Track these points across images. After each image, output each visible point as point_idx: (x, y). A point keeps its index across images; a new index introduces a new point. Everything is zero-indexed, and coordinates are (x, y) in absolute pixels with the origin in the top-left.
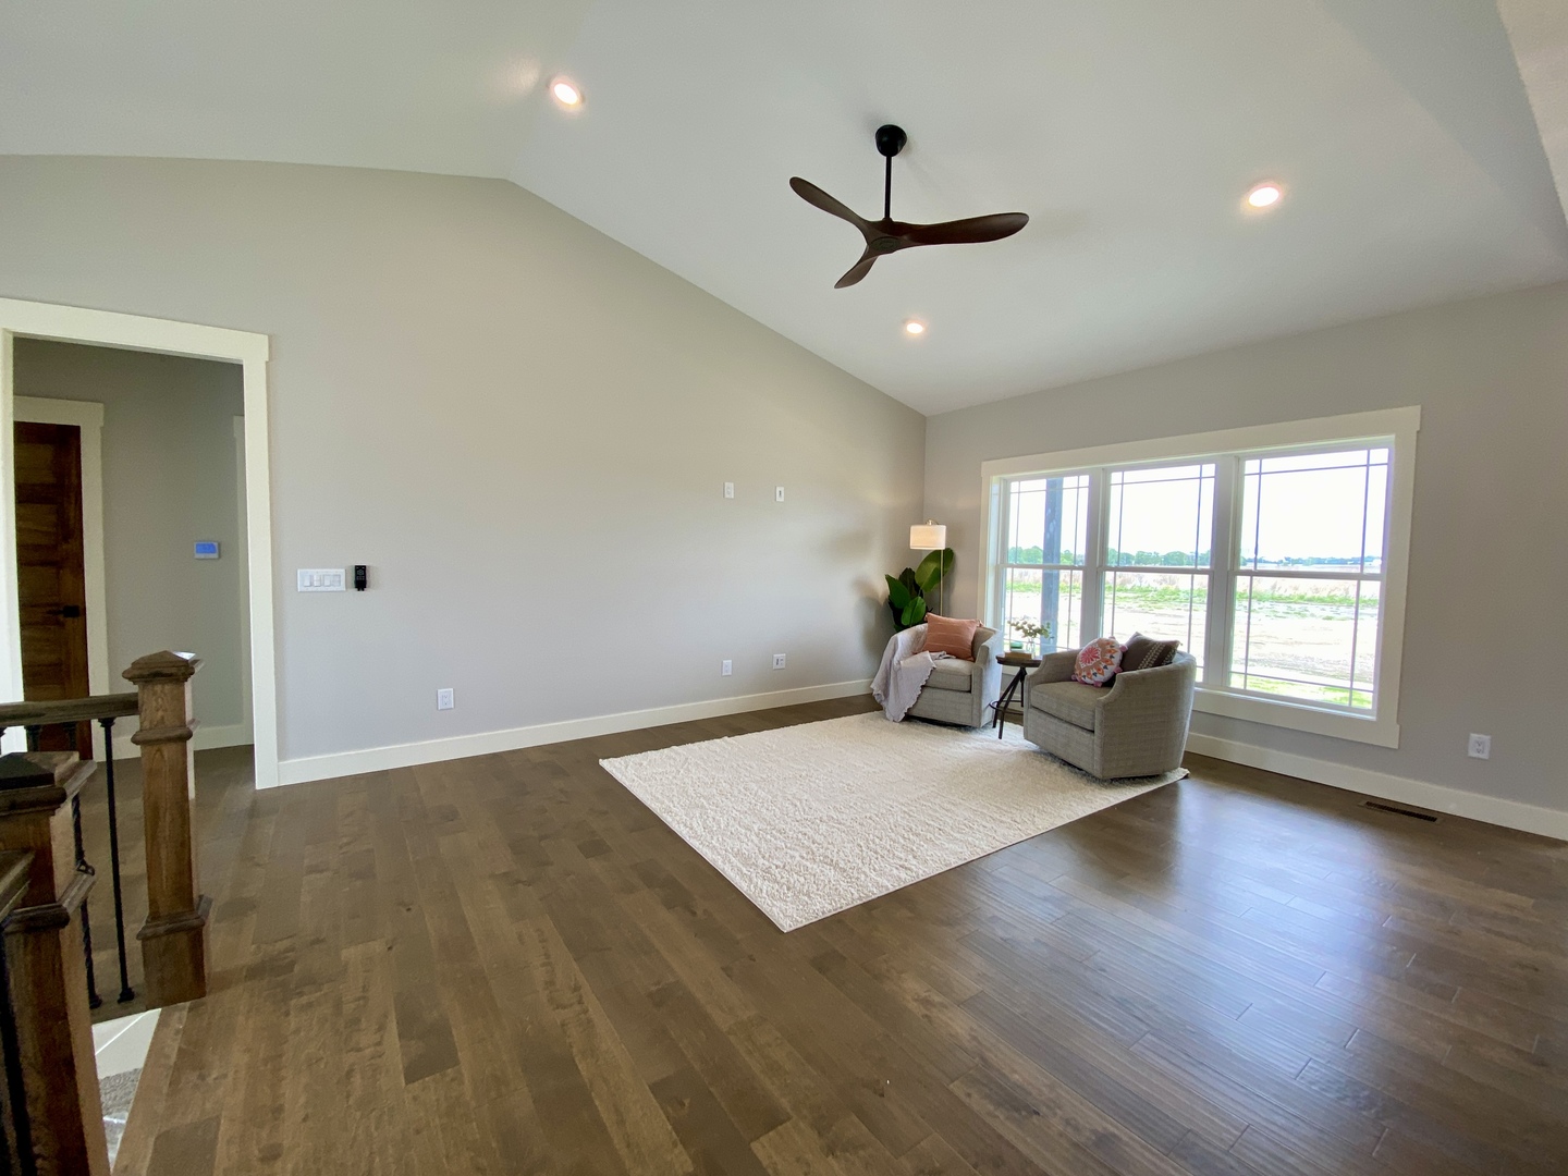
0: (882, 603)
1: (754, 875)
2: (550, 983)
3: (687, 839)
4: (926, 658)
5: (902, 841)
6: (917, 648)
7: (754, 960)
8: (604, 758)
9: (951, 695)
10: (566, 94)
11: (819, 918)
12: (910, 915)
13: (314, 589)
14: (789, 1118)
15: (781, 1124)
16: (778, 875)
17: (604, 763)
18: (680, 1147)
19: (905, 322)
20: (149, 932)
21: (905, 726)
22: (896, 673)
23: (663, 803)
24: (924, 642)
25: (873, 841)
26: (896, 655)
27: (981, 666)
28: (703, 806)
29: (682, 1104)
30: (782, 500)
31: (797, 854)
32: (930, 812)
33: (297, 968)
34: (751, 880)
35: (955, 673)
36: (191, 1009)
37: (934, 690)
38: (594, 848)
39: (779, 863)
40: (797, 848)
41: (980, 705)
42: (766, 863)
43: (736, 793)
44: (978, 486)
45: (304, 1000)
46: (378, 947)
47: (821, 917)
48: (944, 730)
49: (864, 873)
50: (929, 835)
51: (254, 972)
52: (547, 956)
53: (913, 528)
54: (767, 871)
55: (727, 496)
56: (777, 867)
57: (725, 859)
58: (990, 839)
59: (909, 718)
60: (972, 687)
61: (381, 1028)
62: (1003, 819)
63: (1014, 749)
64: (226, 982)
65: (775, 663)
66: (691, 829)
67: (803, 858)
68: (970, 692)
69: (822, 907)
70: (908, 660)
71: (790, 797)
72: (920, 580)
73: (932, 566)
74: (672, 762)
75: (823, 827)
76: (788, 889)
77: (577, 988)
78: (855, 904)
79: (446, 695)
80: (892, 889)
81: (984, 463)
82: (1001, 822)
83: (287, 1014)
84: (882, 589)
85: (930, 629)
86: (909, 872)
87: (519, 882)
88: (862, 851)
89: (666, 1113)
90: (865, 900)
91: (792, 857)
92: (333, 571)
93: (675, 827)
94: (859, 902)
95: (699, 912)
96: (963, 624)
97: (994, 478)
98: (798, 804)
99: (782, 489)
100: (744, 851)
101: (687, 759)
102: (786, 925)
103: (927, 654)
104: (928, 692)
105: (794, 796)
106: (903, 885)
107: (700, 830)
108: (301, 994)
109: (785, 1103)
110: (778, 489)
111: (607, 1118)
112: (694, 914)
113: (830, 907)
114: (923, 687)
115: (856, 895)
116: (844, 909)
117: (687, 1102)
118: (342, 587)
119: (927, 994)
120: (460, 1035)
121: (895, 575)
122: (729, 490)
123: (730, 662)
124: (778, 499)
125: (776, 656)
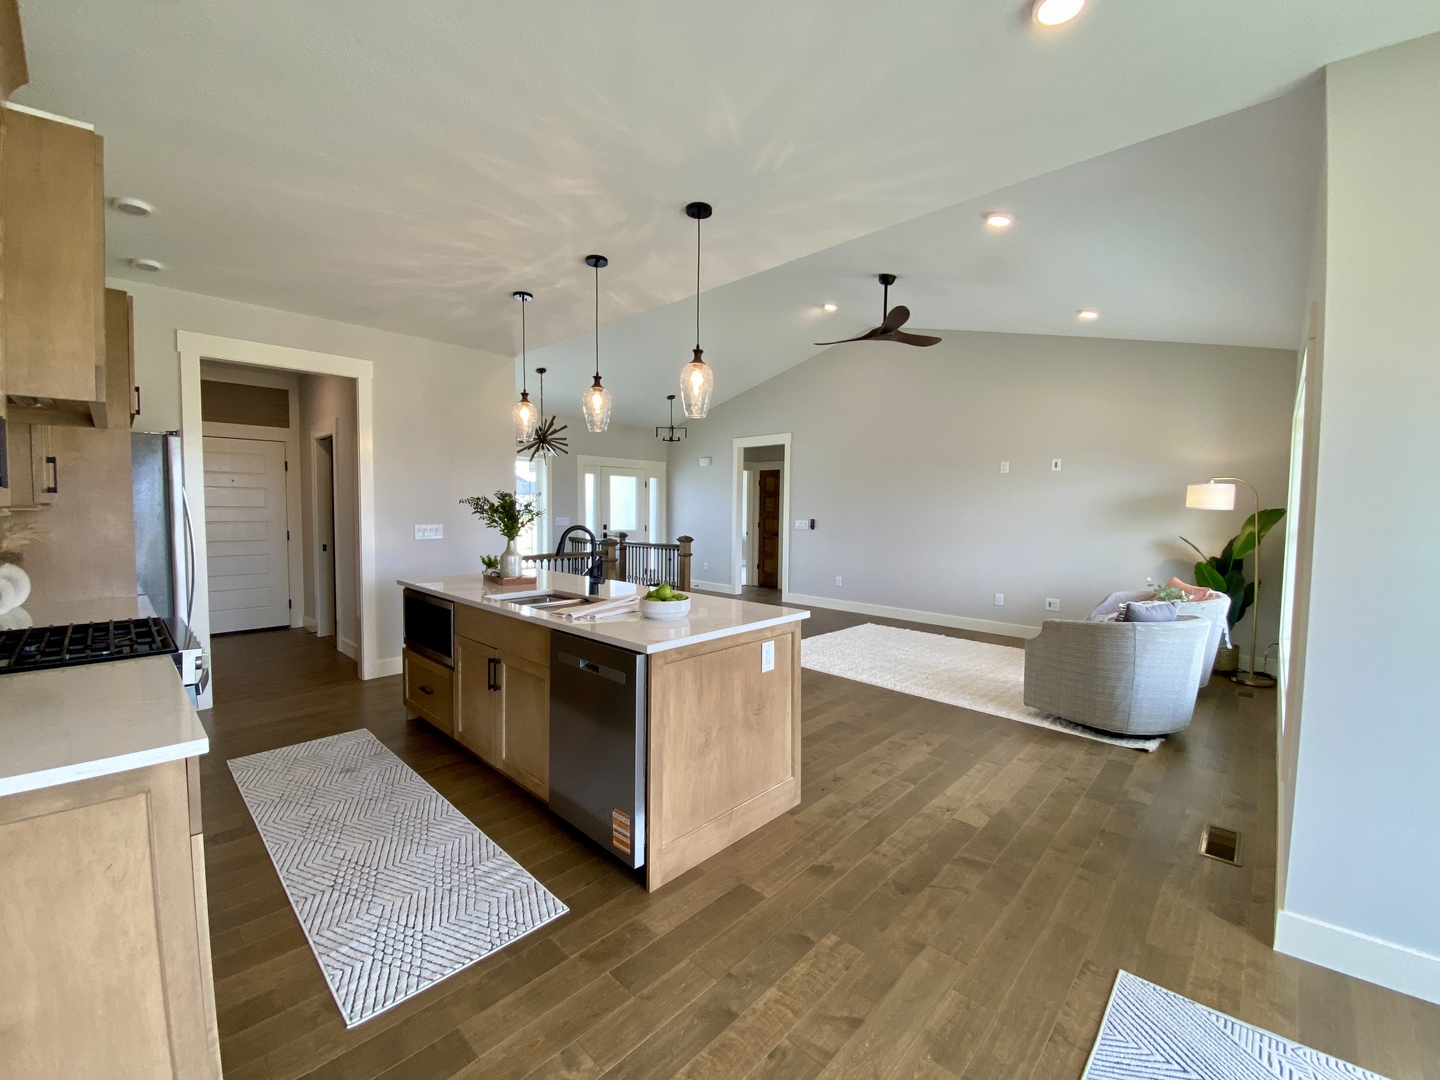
10: (830, 308)
13: (801, 529)
30: (1058, 469)
53: (1190, 488)
55: (1002, 472)
65: (1047, 604)
72: (1235, 546)
73: (1248, 530)
79: (839, 580)
92: (805, 521)
99: (1059, 461)
110: (1054, 461)
118: (807, 528)
122: (1005, 467)
123: (1003, 595)
124: (1054, 469)
125: (1048, 600)
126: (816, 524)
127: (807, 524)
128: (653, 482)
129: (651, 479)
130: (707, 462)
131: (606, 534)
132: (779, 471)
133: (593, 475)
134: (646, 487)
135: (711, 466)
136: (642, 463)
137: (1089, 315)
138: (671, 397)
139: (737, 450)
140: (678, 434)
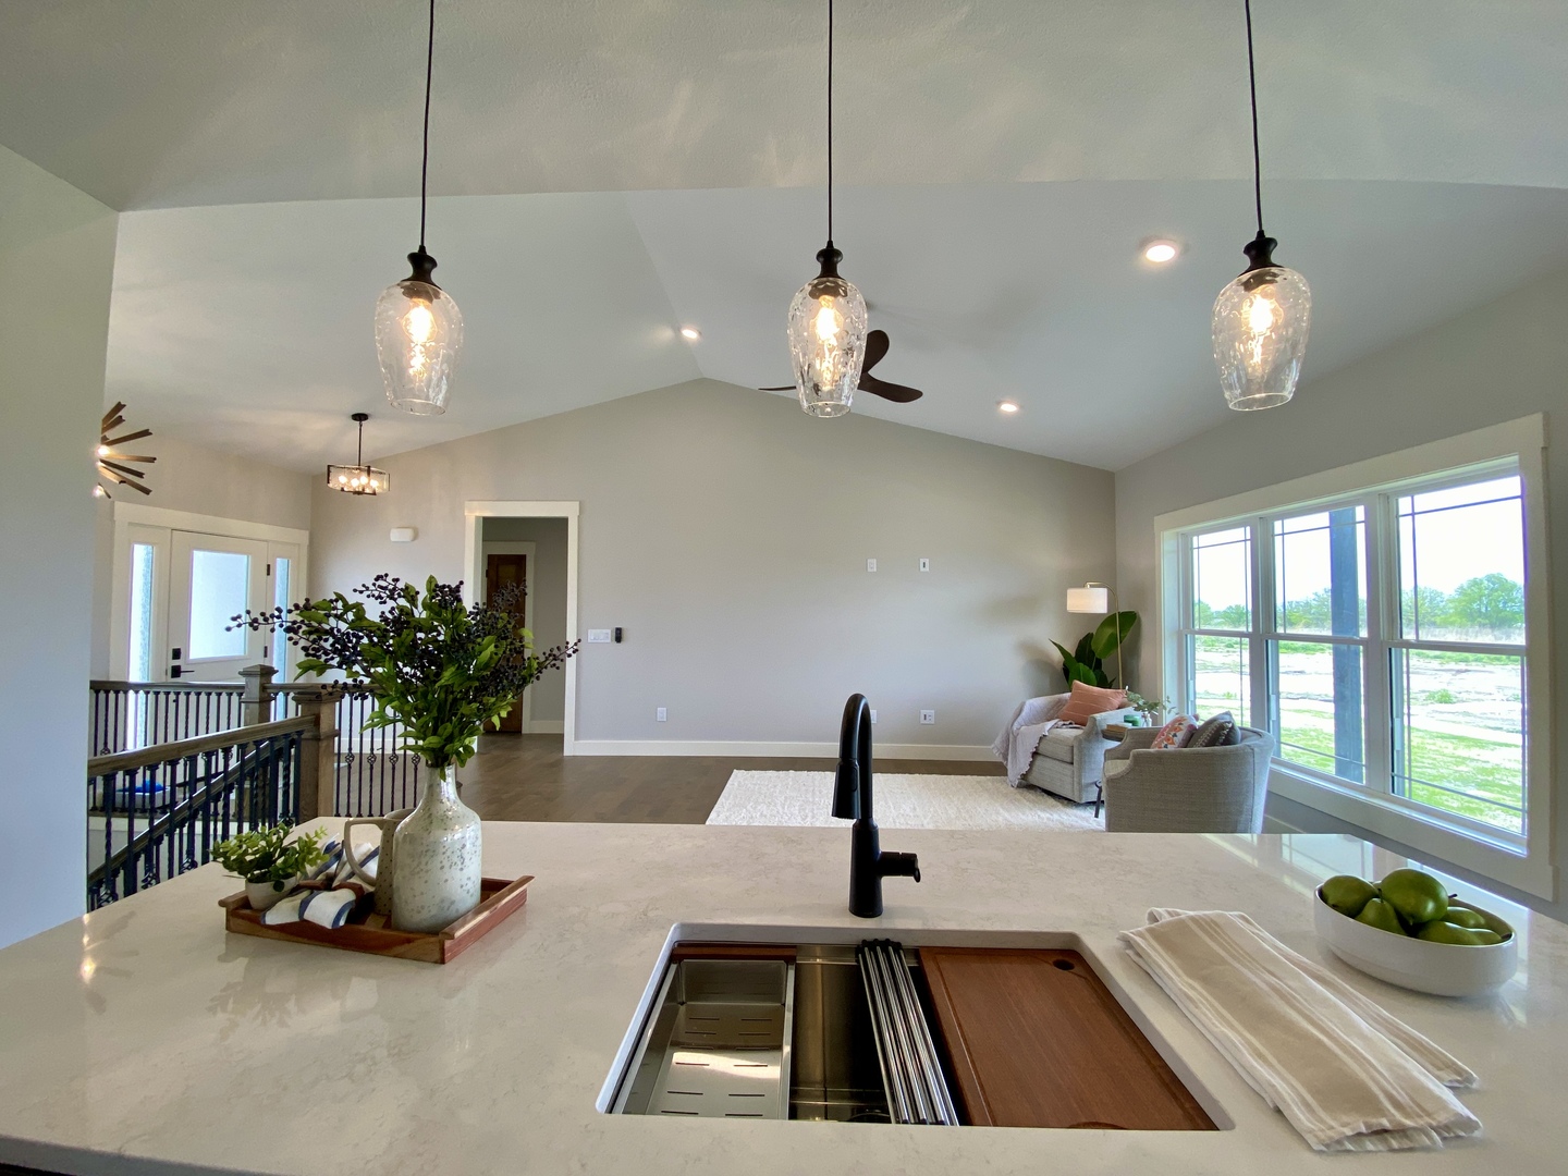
6: (1052, 715)
8: (738, 769)
9: (1058, 766)
10: (690, 334)
13: (600, 641)
17: (735, 773)
19: (999, 403)
21: (1020, 793)
22: (1015, 738)
26: (1019, 719)
30: (927, 569)
37: (1045, 759)
44: (1152, 543)
48: (1052, 801)
53: (1069, 591)
55: (869, 570)
59: (1027, 785)
60: (1074, 757)
65: (923, 717)
68: (1072, 763)
72: (1095, 646)
73: (1109, 631)
79: (662, 712)
81: (1156, 519)
85: (1070, 697)
92: (604, 631)
97: (1167, 533)
99: (927, 561)
104: (1037, 761)
110: (922, 561)
114: (1033, 753)
118: (609, 641)
122: (873, 565)
123: (875, 712)
124: (922, 569)
125: (923, 712)
126: (625, 635)
127: (609, 634)
128: (280, 566)
129: (279, 560)
130: (407, 534)
131: (179, 667)
132: (525, 556)
133: (150, 547)
134: (268, 574)
135: (416, 541)
136: (263, 530)
137: (1009, 408)
138: (360, 417)
139: (474, 520)
140: (375, 484)
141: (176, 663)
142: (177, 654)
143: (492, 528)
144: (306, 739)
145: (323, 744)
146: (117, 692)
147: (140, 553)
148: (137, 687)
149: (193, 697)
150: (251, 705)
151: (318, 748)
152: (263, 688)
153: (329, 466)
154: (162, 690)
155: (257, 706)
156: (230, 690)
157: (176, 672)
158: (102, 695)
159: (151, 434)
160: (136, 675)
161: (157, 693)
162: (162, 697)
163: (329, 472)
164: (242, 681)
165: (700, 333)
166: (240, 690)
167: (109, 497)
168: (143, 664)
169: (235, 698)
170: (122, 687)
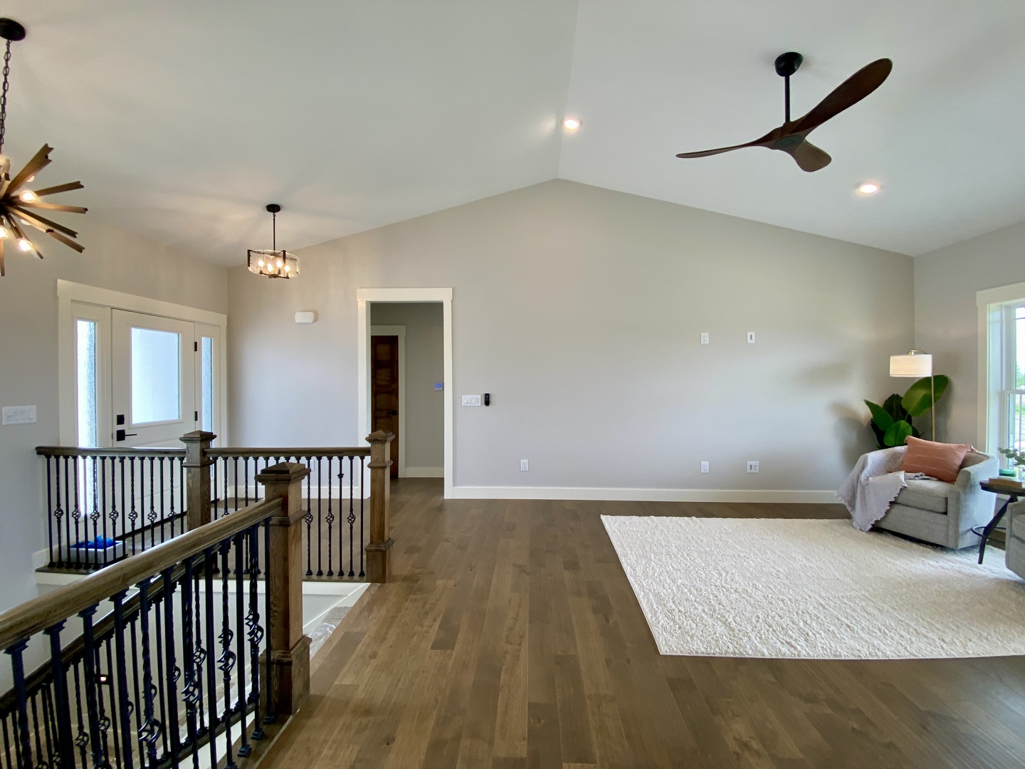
0: (865, 425)
1: (659, 611)
2: (511, 629)
3: (628, 576)
4: (898, 478)
5: (801, 624)
6: (891, 467)
7: (629, 663)
8: (603, 515)
9: (924, 514)
10: (571, 124)
11: (692, 655)
12: (773, 680)
13: (472, 405)
14: (594, 762)
15: (587, 763)
16: (677, 617)
17: (603, 518)
18: (526, 742)
20: (369, 548)
21: (872, 536)
22: (863, 487)
23: (625, 550)
24: (902, 463)
25: (773, 617)
26: (865, 472)
27: (960, 490)
28: (650, 559)
29: (539, 721)
30: (753, 341)
31: (700, 608)
32: (849, 611)
33: (420, 582)
34: (655, 614)
35: (929, 493)
36: (379, 587)
37: (904, 507)
38: (572, 565)
39: (683, 610)
40: (704, 604)
41: (957, 526)
42: (673, 606)
43: (679, 556)
44: (972, 314)
45: (415, 597)
46: (451, 583)
47: (694, 654)
48: (915, 546)
49: (749, 638)
50: (832, 628)
51: (405, 579)
52: (517, 615)
53: (892, 359)
54: (671, 611)
55: (702, 342)
56: (680, 611)
57: (646, 595)
58: (900, 647)
59: (877, 529)
60: (948, 509)
61: (434, 620)
62: (930, 635)
63: (991, 575)
64: (394, 579)
65: (748, 468)
66: (634, 570)
67: (704, 611)
68: (945, 513)
69: (698, 647)
70: (878, 478)
71: (719, 568)
72: (910, 406)
73: (921, 393)
74: (646, 526)
75: (734, 596)
76: (680, 628)
77: (522, 637)
78: (728, 655)
79: (525, 463)
80: (767, 656)
81: (979, 293)
82: (926, 637)
83: (407, 600)
84: (865, 413)
85: (909, 451)
86: (792, 649)
87: (525, 572)
88: (758, 621)
89: (529, 722)
90: (737, 656)
91: (696, 608)
92: (475, 396)
93: (625, 566)
94: (732, 656)
95: (611, 621)
96: (950, 448)
97: (992, 306)
98: (724, 574)
99: (753, 334)
100: (662, 594)
101: (657, 526)
102: (664, 650)
103: (902, 475)
104: (896, 509)
105: (724, 569)
106: (780, 657)
107: (639, 573)
108: (415, 594)
109: (597, 753)
110: (749, 334)
111: (500, 708)
112: (608, 621)
113: (703, 650)
114: (891, 503)
115: (731, 650)
116: (716, 655)
117: (543, 721)
118: (479, 404)
119: (749, 739)
120: (460, 637)
121: (879, 401)
122: (705, 338)
123: (708, 463)
124: (749, 341)
125: (749, 463)
126: (492, 399)
127: (478, 399)
128: (205, 343)
129: (203, 338)
130: (309, 317)
131: (123, 431)
132: (397, 337)
133: (92, 324)
134: (196, 350)
135: (316, 323)
136: (189, 312)
137: (869, 189)
138: (273, 208)
139: (365, 305)
140: (287, 269)
141: (121, 427)
142: (121, 420)
143: (379, 311)
144: (274, 525)
145: (292, 529)
146: (66, 458)
147: (84, 331)
148: (85, 453)
149: (137, 462)
150: (193, 469)
151: (286, 534)
152: (204, 453)
153: (249, 251)
154: (108, 455)
155: (199, 470)
156: (171, 454)
157: (121, 436)
158: (53, 460)
159: (82, 187)
160: (85, 441)
161: (103, 458)
162: (108, 462)
163: (249, 256)
164: (182, 446)
165: (581, 124)
166: (181, 454)
167: (42, 257)
168: (91, 429)
169: (177, 462)
170: (72, 453)
